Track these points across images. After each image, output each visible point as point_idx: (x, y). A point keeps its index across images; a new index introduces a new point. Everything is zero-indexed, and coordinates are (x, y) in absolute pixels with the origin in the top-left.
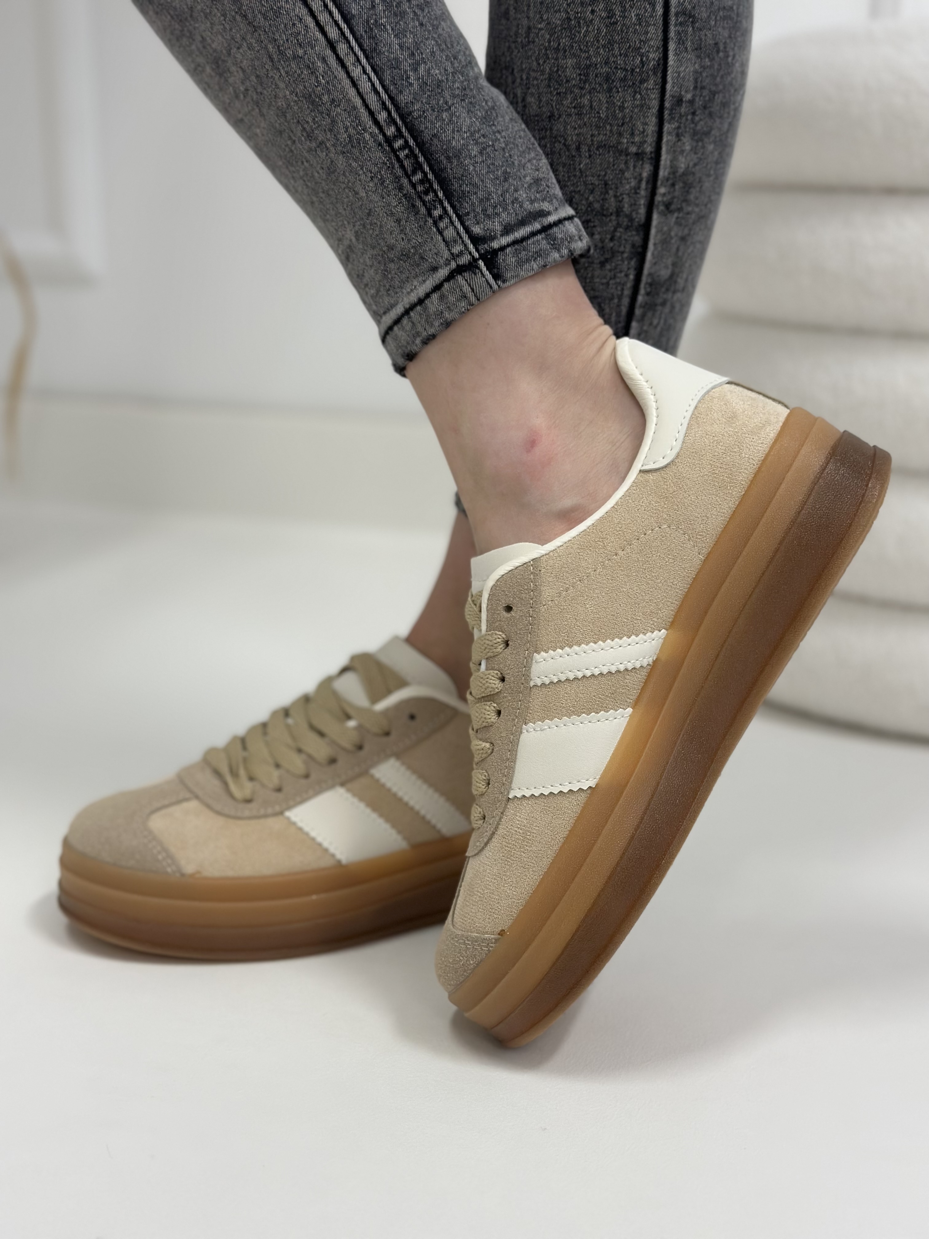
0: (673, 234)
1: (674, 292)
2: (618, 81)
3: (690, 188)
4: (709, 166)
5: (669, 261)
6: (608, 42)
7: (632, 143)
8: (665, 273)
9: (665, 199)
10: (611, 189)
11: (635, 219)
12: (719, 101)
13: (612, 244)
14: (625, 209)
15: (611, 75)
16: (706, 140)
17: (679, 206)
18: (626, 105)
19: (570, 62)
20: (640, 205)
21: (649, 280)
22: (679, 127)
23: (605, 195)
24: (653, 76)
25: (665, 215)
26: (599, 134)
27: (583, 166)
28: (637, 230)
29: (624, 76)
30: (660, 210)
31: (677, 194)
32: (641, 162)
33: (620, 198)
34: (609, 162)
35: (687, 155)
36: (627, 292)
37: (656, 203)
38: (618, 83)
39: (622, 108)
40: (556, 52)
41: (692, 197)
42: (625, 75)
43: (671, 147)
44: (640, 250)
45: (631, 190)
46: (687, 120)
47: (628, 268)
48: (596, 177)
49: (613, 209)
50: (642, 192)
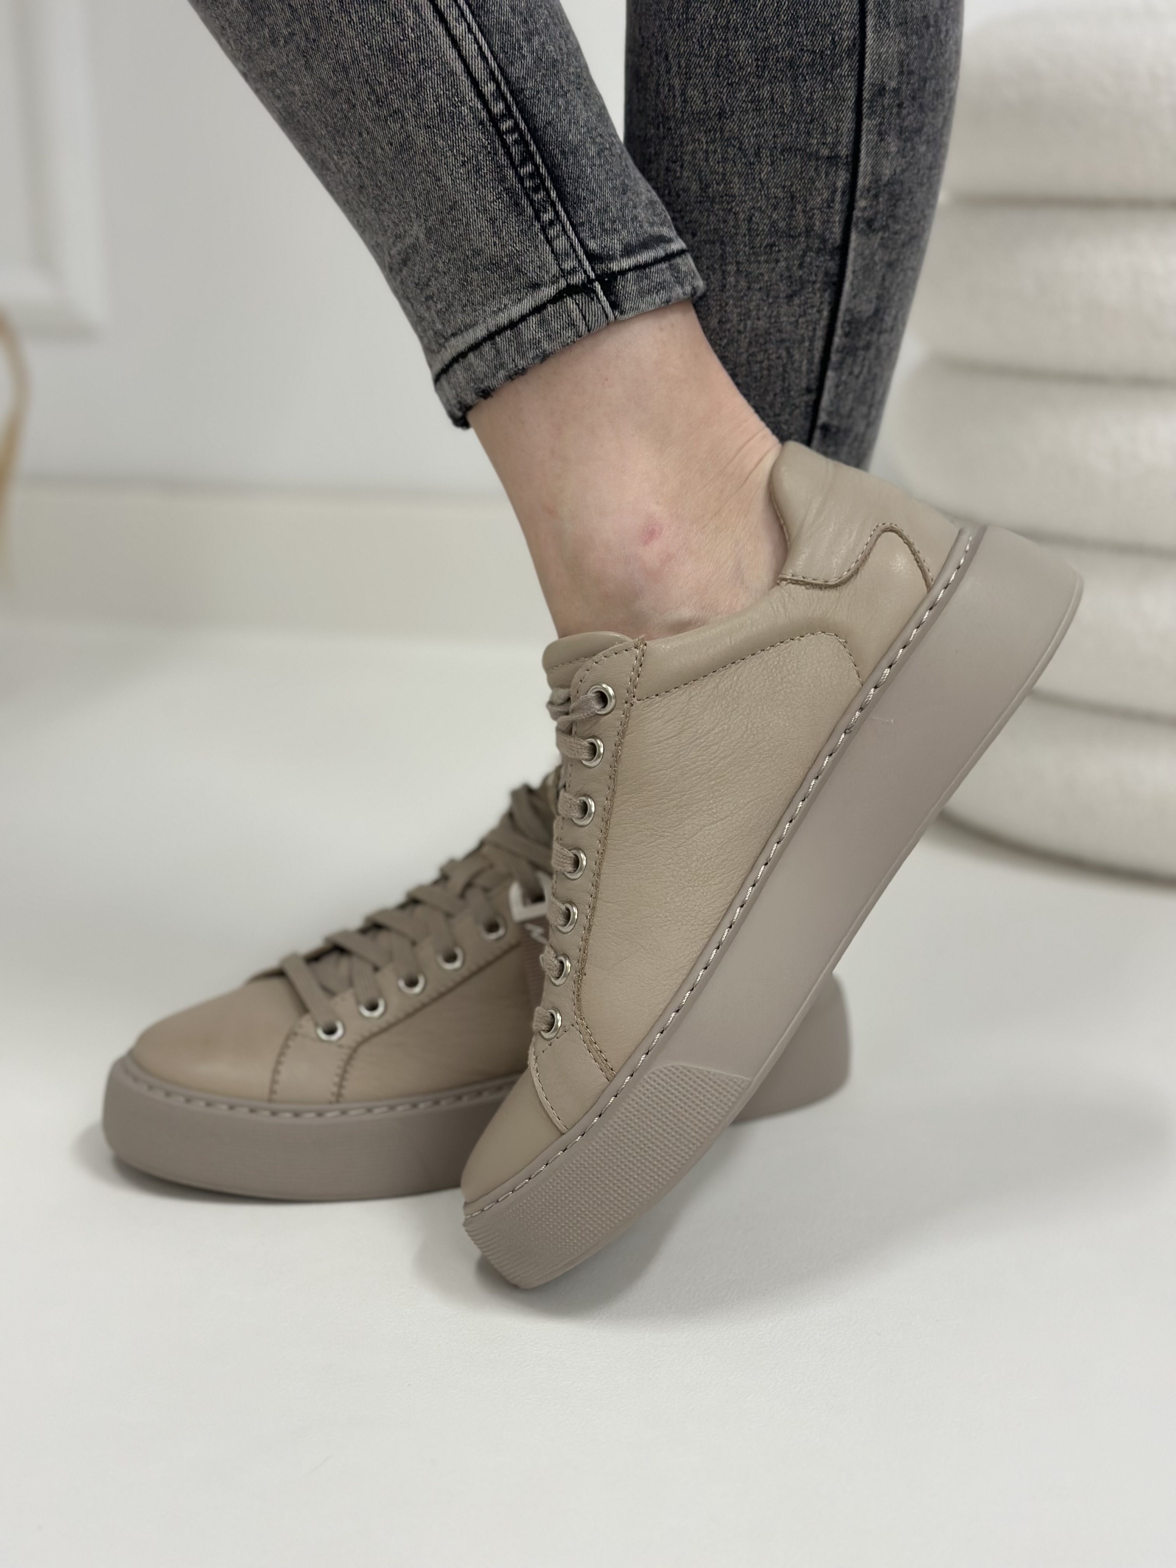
0: (877, 258)
1: (880, 333)
2: (804, 67)
3: (897, 200)
4: (922, 172)
5: (873, 294)
6: (791, 18)
7: (824, 144)
8: (867, 309)
9: (866, 214)
10: (799, 202)
11: (829, 239)
12: (931, 90)
13: (801, 273)
14: (816, 228)
15: (796, 59)
16: (916, 139)
17: (884, 223)
18: (815, 97)
19: (744, 43)
20: (835, 222)
21: (848, 318)
22: (881, 124)
23: (791, 210)
24: (847, 60)
25: (868, 235)
26: (783, 134)
27: (764, 176)
28: (832, 254)
29: (811, 61)
30: (859, 229)
31: (881, 207)
33: (811, 214)
34: (796, 170)
35: (893, 158)
36: (820, 333)
37: (854, 219)
38: (805, 69)
39: (810, 101)
40: (725, 32)
41: (900, 212)
42: (813, 58)
43: (872, 149)
44: (835, 279)
45: (822, 203)
46: (891, 113)
47: (821, 303)
48: (780, 189)
49: (801, 227)
50: (837, 206)
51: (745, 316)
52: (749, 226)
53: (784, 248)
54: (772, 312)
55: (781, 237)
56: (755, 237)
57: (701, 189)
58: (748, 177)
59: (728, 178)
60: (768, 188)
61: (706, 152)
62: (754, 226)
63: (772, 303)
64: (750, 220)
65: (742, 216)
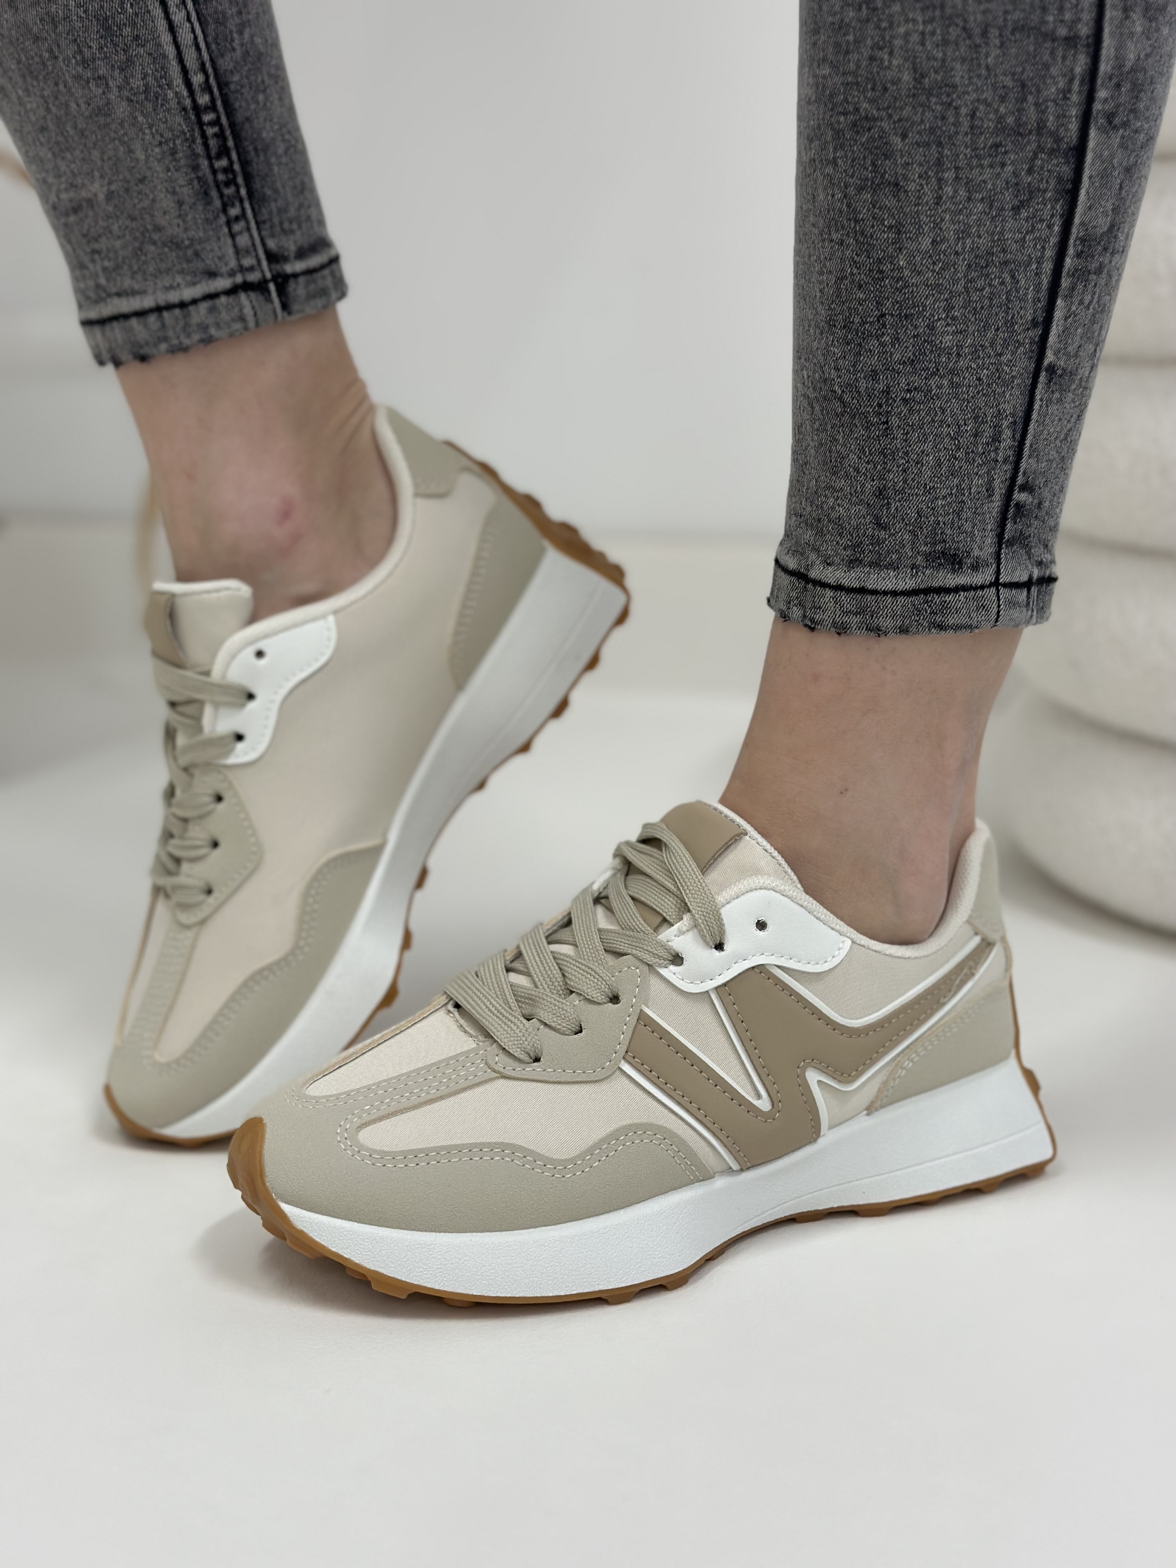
0: (1115, 161)
1: (1113, 253)
3: (1139, 92)
8: (1102, 223)
9: (1108, 107)
10: (1031, 93)
11: (1064, 137)
13: (1029, 179)
14: (1049, 124)
20: (1071, 116)
21: (1082, 234)
23: (1022, 102)
25: (1108, 133)
26: (1015, 10)
27: (991, 60)
28: (1067, 156)
30: (1099, 125)
31: (1123, 99)
32: (1073, 52)
33: (1043, 107)
34: (1028, 54)
36: (1050, 252)
37: (1094, 113)
45: (1058, 94)
47: (1052, 216)
48: (1009, 77)
49: (1032, 124)
50: (1075, 98)
51: (963, 234)
52: (971, 122)
53: (1012, 149)
54: (996, 227)
55: (1008, 135)
56: (978, 137)
57: (915, 79)
58: (972, 63)
59: (949, 64)
60: (996, 75)
61: (923, 33)
62: (977, 123)
63: (996, 216)
64: (973, 115)
65: (964, 111)
